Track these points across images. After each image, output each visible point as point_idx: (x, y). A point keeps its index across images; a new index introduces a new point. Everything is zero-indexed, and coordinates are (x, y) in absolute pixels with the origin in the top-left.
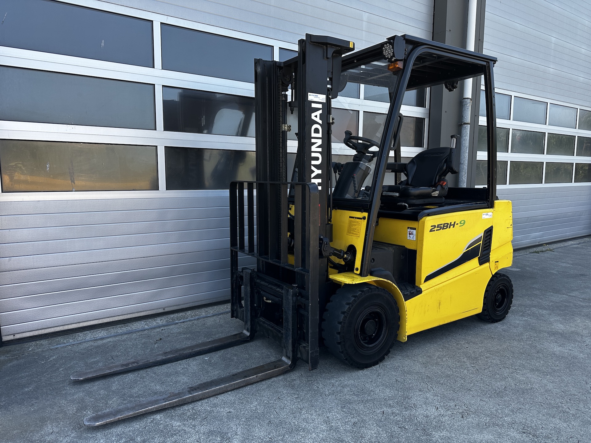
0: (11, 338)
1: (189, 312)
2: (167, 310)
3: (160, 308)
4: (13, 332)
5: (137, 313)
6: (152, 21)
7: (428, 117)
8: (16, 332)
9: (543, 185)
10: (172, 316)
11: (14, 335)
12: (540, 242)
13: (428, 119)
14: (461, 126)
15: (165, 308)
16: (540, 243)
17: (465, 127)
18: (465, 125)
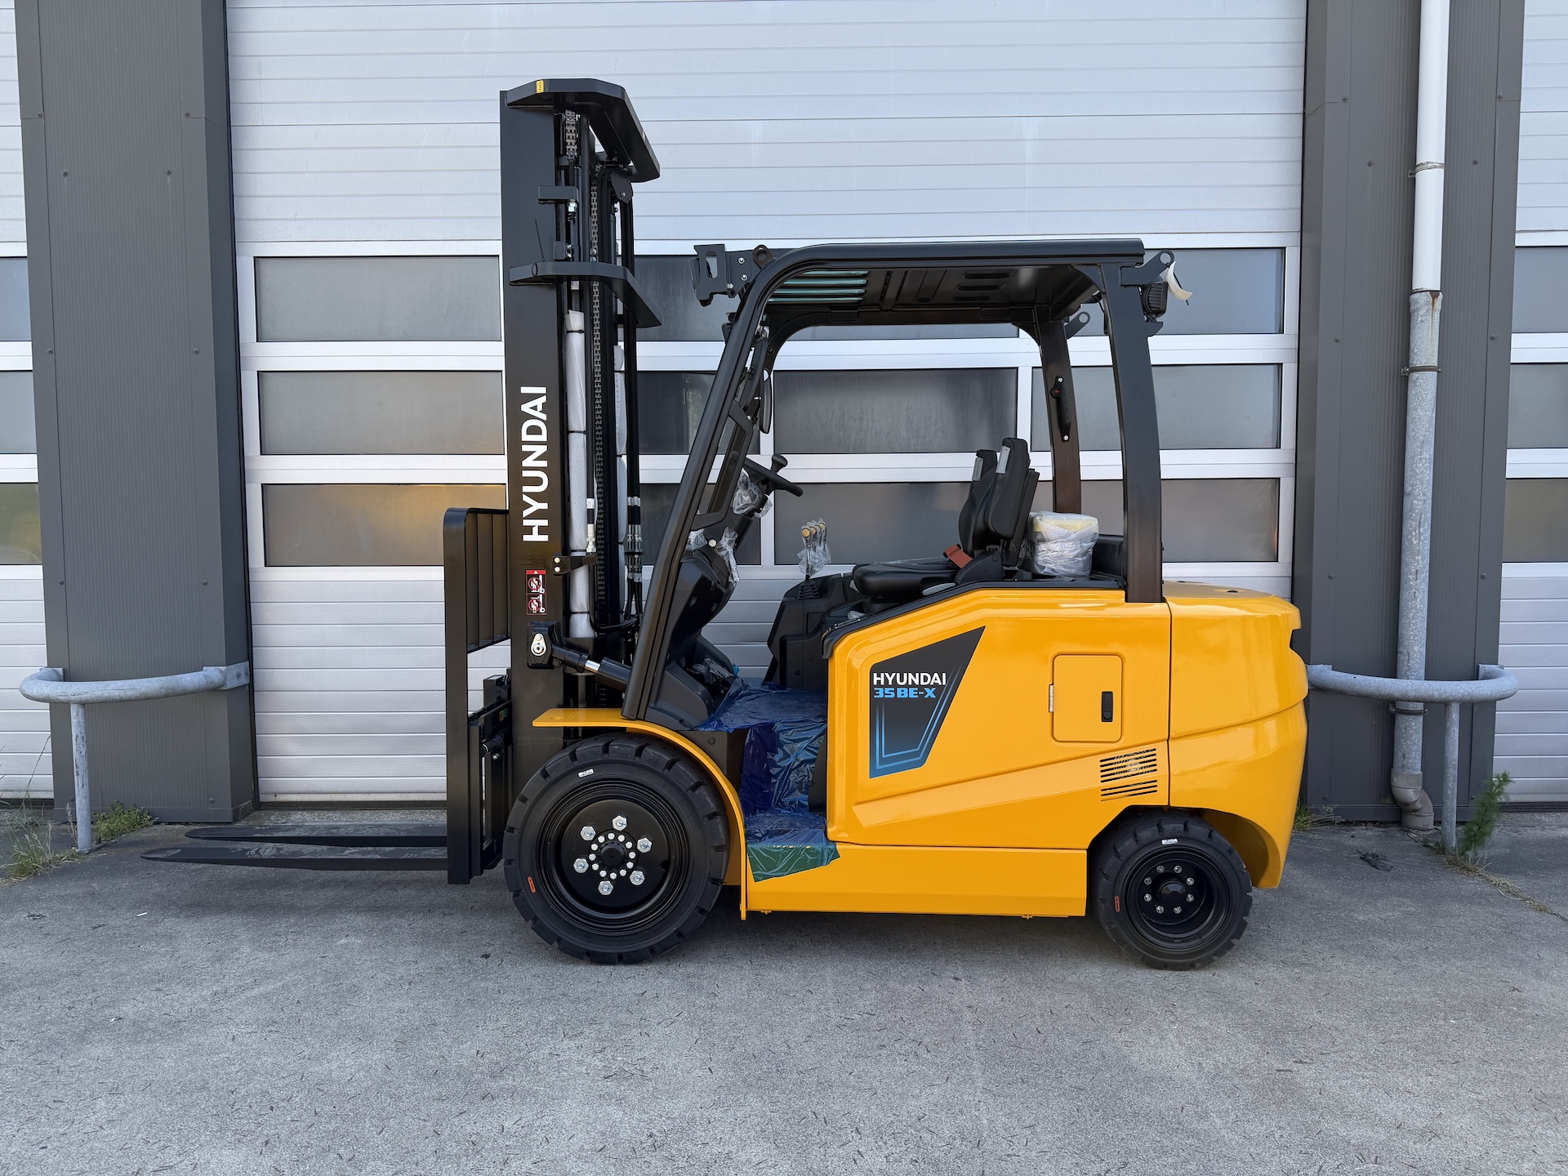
7: (1296, 360)
8: (277, 791)
13: (1295, 364)
14: (1405, 376)
17: (1419, 381)
18: (1415, 375)
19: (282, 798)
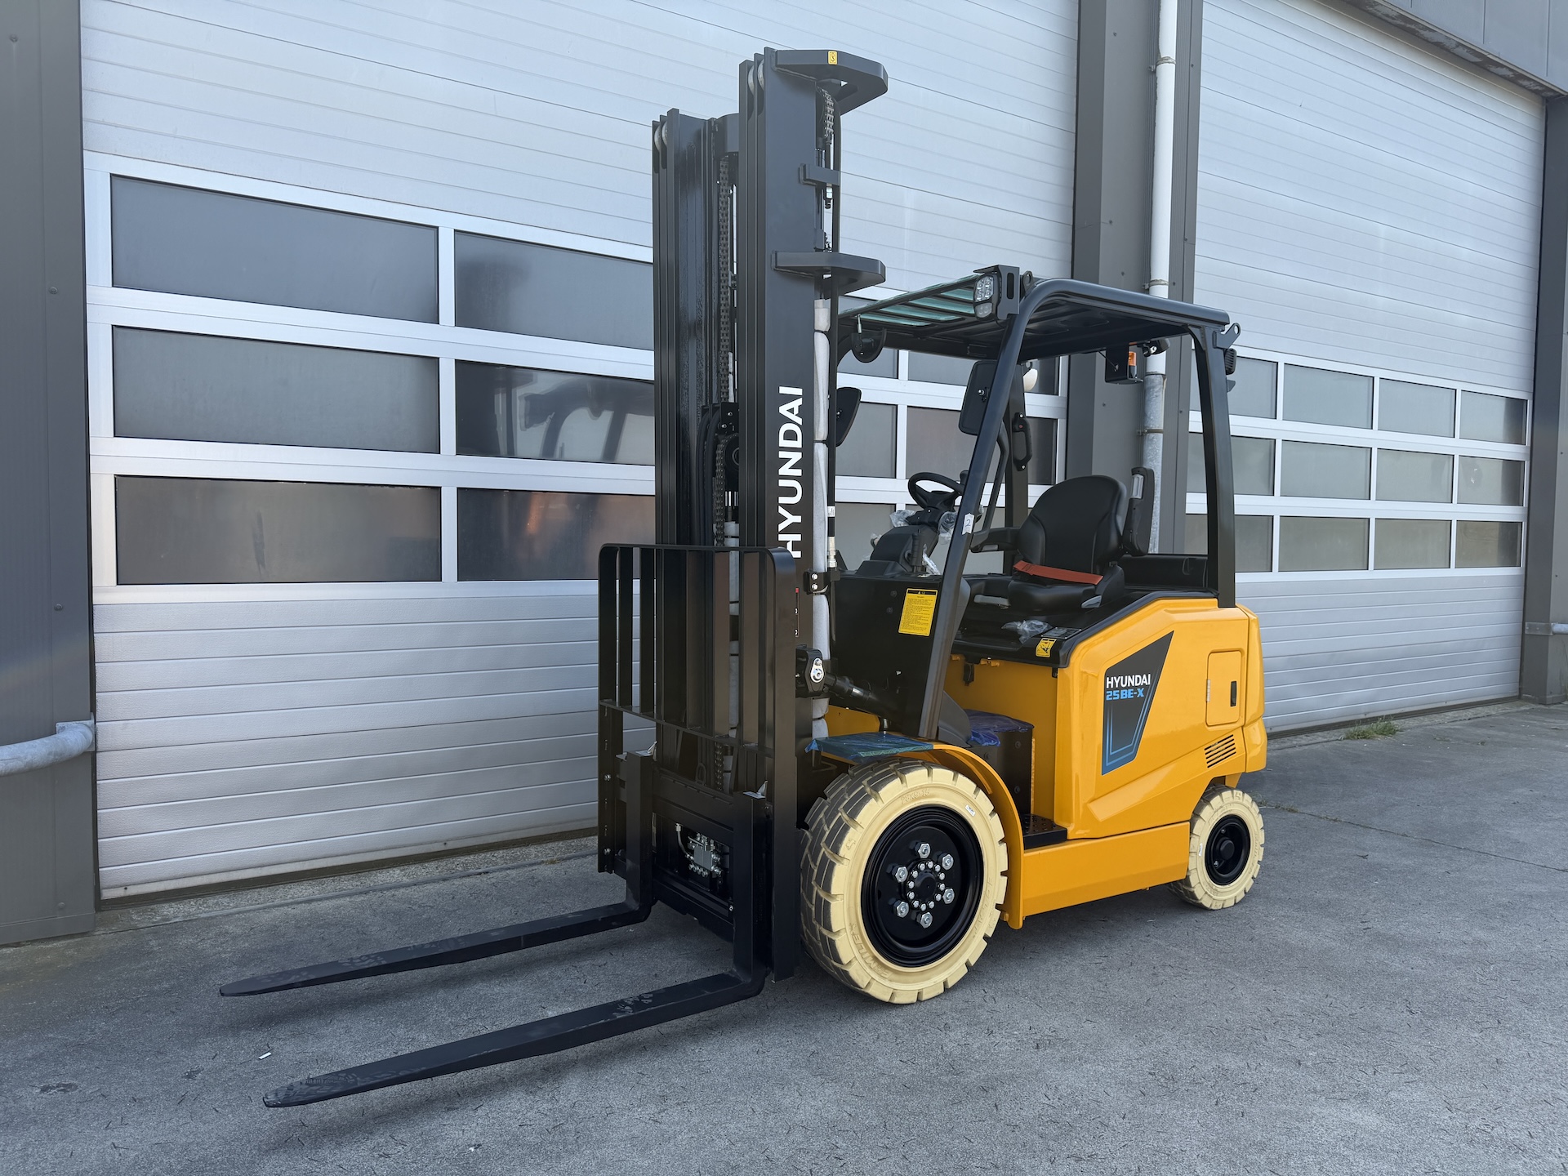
0: (119, 893)
1: (501, 852)
2: (451, 845)
3: (436, 842)
4: (124, 882)
5: (385, 849)
6: (437, 228)
7: (1065, 416)
8: (129, 882)
9: (1371, 574)
10: (463, 859)
11: (126, 889)
12: (1368, 713)
13: (1065, 421)
14: (1142, 435)
15: (448, 840)
16: (1368, 716)
17: (1152, 440)
18: (1152, 435)
19: (133, 891)
